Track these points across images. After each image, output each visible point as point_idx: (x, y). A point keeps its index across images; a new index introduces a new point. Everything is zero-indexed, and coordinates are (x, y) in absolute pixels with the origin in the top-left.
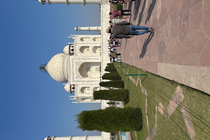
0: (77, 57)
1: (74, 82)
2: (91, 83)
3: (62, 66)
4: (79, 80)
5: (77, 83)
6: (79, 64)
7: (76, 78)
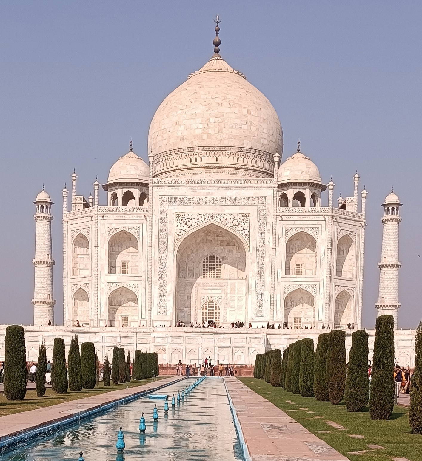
0: (270, 219)
1: (161, 203)
2: (155, 279)
3: (226, 143)
4: (171, 227)
5: (155, 219)
6: (241, 228)
7: (178, 215)
